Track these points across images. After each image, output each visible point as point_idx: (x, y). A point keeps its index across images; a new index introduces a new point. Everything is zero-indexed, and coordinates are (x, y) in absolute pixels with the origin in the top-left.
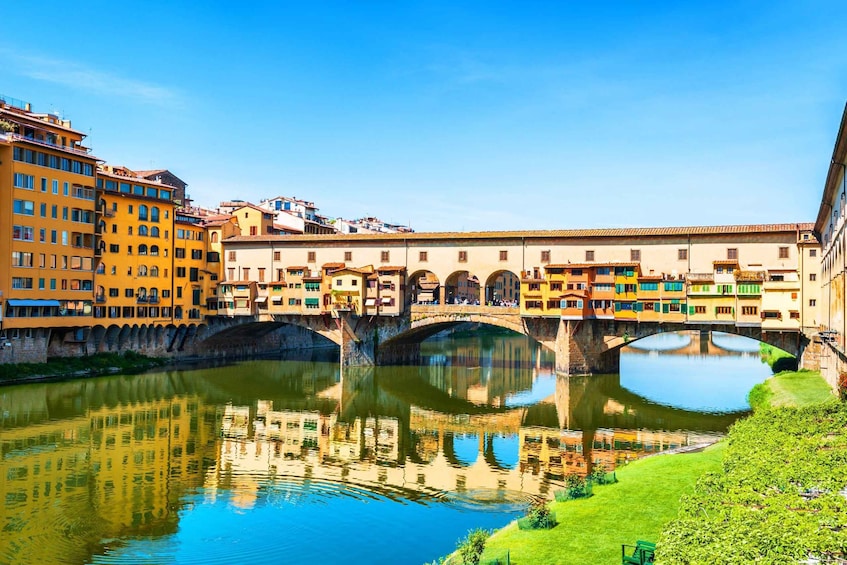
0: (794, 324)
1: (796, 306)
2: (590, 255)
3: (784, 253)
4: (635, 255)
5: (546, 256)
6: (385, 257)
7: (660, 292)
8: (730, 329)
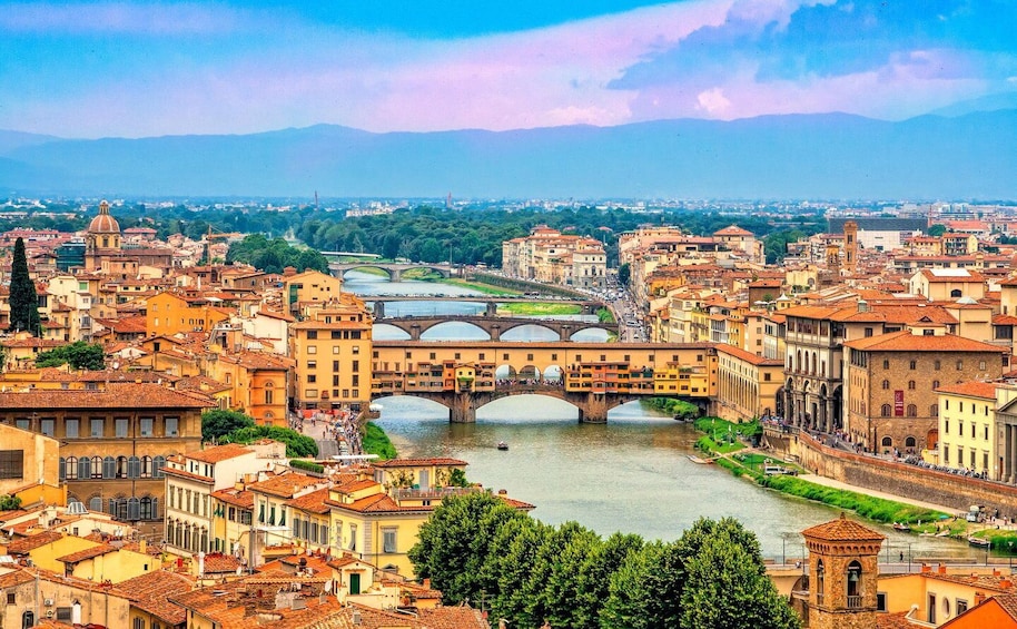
0: (706, 394)
1: (706, 385)
2: (603, 358)
3: (700, 358)
4: (627, 358)
5: (579, 358)
6: (482, 357)
7: (641, 379)
8: (676, 396)
